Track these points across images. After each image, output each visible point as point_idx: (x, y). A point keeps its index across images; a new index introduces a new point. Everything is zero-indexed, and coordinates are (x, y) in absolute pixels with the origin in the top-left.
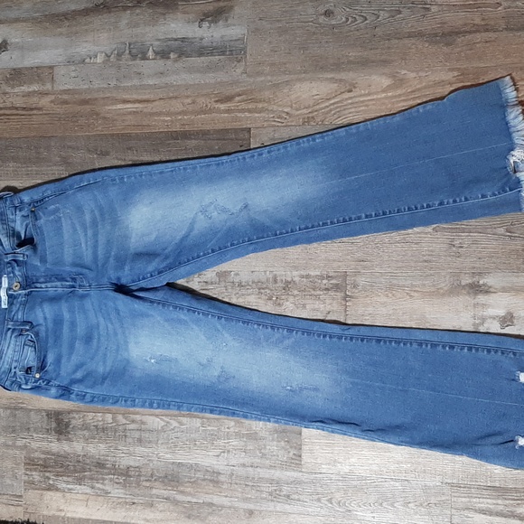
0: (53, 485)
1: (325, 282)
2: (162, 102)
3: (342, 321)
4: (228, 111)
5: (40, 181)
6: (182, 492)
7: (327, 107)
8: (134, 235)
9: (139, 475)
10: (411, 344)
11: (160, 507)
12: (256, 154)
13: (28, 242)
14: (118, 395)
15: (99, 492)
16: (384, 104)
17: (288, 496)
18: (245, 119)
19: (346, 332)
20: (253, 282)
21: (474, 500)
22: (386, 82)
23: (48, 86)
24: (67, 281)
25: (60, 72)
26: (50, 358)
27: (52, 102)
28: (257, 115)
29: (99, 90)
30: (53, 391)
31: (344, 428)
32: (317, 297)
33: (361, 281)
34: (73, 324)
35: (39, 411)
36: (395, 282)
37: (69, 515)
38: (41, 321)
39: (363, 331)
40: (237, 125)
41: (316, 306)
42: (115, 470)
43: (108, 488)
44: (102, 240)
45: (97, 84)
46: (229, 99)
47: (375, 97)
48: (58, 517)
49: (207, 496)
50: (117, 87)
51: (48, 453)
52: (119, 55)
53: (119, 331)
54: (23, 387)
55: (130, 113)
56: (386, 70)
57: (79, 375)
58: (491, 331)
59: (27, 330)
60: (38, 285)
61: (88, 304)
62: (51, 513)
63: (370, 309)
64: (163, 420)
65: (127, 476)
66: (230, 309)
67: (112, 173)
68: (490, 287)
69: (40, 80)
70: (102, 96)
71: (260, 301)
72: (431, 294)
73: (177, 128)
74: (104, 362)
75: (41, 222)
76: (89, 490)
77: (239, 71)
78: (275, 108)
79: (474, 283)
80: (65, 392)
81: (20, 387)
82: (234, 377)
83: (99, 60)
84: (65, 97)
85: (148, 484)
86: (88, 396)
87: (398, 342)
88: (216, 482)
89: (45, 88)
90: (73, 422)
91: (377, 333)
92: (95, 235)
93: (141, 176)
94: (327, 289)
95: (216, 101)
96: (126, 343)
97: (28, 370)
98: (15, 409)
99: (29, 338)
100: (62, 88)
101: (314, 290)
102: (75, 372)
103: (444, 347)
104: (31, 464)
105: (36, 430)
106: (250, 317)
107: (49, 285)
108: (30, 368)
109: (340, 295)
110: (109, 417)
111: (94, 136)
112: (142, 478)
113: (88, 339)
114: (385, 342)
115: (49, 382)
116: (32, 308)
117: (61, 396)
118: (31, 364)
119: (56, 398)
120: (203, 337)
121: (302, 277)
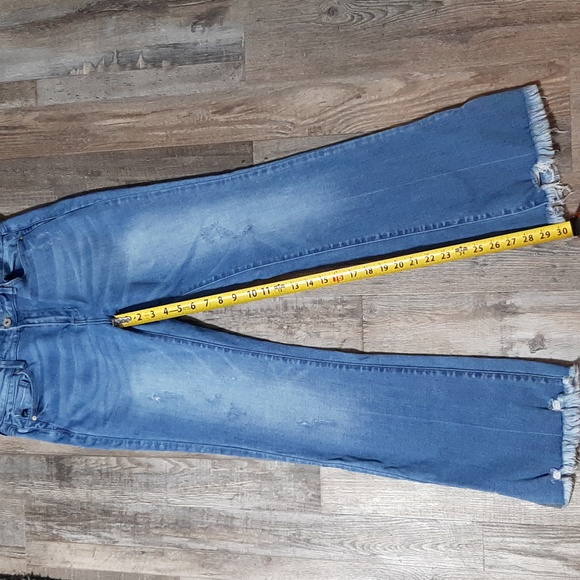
0: (57, 535)
1: (339, 307)
2: (155, 115)
3: (360, 349)
4: (227, 123)
5: (27, 207)
6: (195, 539)
7: (335, 115)
8: (131, 263)
9: (149, 523)
10: (434, 372)
11: (172, 555)
12: (259, 171)
13: (17, 274)
14: (122, 436)
15: (106, 542)
16: (396, 110)
17: (308, 540)
18: (247, 132)
19: (363, 362)
20: (262, 310)
21: (508, 539)
22: (398, 85)
23: (32, 102)
24: (61, 315)
25: (43, 85)
26: (47, 400)
27: (36, 119)
28: (259, 126)
29: (86, 105)
30: (52, 434)
31: (365, 465)
32: (332, 325)
33: (378, 305)
34: (70, 362)
35: (38, 456)
36: (415, 305)
37: (75, 567)
38: (35, 359)
39: (382, 360)
40: (237, 138)
41: (331, 334)
42: (122, 518)
43: (115, 536)
44: (96, 268)
45: (85, 97)
46: (227, 109)
47: (386, 102)
48: (64, 569)
49: (221, 542)
50: (106, 101)
51: (49, 501)
52: (107, 65)
53: (120, 367)
54: (20, 431)
55: (121, 129)
56: (398, 72)
57: (79, 416)
58: (521, 356)
59: (21, 370)
60: (30, 321)
61: (85, 340)
62: (56, 565)
63: (389, 336)
64: (172, 463)
65: (134, 523)
66: (238, 340)
67: (104, 196)
68: (518, 308)
69: (23, 95)
70: (90, 111)
71: (269, 330)
72: (453, 317)
73: (173, 143)
74: (105, 402)
75: (30, 251)
76: (95, 540)
77: (237, 79)
78: (278, 118)
79: (500, 304)
80: (65, 435)
81: (16, 430)
82: (245, 414)
83: (85, 71)
84: (51, 113)
85: (158, 532)
86: (89, 439)
87: (420, 370)
88: (231, 528)
89: (29, 104)
90: (76, 466)
91: (398, 361)
92: (89, 264)
93: (136, 198)
94: (340, 315)
95: (215, 113)
96: (128, 379)
97: (24, 412)
98: (14, 454)
99: (24, 378)
100: (46, 103)
101: (328, 316)
102: (74, 412)
103: (470, 374)
104: (32, 513)
105: (37, 477)
106: (260, 349)
107: (42, 320)
108: (26, 410)
109: (356, 321)
110: (113, 461)
111: (84, 155)
112: (151, 526)
113: (87, 377)
114: (406, 371)
115: (47, 424)
116: (25, 346)
117: (60, 440)
118: (27, 406)
119: (55, 442)
120: (211, 372)
121: (315, 302)
